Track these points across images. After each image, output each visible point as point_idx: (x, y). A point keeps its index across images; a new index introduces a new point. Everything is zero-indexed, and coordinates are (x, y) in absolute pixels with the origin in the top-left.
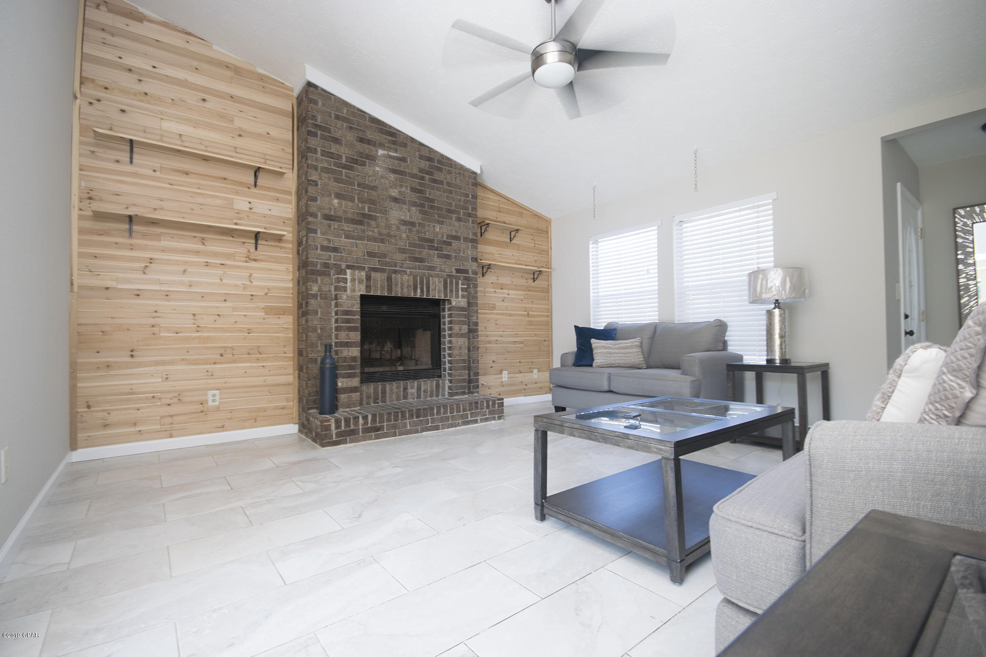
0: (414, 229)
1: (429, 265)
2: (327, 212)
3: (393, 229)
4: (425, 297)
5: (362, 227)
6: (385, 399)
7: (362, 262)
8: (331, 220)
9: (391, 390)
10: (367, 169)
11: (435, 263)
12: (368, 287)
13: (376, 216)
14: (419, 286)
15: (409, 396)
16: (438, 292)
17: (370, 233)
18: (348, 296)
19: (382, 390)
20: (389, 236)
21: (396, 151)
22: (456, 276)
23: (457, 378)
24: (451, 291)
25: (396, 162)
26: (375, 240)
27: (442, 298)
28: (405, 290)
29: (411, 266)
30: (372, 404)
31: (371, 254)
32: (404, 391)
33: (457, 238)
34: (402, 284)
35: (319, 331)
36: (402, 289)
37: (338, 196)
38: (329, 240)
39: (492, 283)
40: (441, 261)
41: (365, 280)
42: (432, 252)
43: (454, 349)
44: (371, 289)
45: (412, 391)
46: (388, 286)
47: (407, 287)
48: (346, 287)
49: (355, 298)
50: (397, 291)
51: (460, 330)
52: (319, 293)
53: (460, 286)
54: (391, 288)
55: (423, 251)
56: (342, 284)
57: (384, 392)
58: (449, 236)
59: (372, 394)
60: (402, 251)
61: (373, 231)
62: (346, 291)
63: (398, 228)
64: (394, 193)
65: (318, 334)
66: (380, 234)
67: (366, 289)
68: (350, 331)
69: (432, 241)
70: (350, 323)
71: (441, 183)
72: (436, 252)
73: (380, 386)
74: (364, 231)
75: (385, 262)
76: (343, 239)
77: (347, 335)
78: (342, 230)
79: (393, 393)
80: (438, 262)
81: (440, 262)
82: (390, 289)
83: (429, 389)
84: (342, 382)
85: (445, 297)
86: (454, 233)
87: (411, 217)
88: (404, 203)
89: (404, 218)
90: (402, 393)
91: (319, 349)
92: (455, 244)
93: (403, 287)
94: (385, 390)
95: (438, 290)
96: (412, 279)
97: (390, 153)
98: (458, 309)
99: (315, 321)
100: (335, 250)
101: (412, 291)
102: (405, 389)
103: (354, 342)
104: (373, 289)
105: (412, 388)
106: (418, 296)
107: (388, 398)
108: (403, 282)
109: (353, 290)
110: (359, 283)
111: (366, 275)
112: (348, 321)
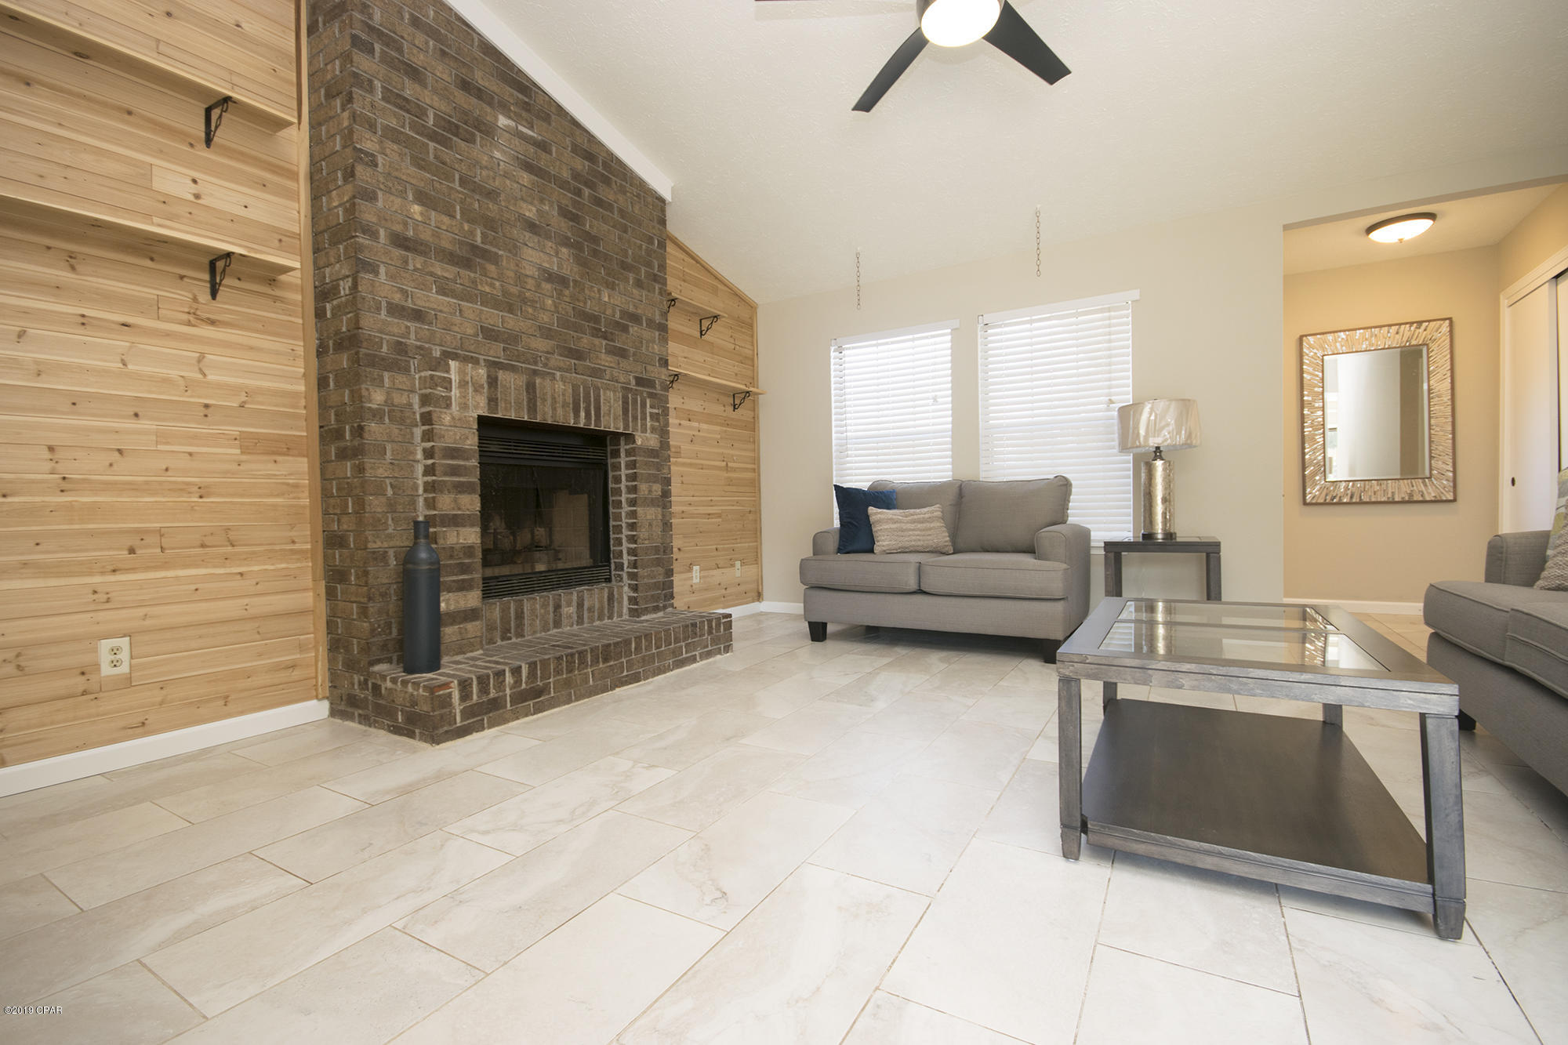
0: (567, 292)
1: (593, 365)
2: (398, 228)
3: (528, 287)
4: (592, 427)
5: (472, 275)
6: (523, 630)
7: (472, 348)
8: (407, 249)
9: (533, 611)
10: (477, 151)
11: (603, 363)
12: (492, 401)
13: (496, 254)
14: (582, 406)
15: (564, 621)
16: (614, 419)
17: (487, 289)
18: (453, 418)
19: (516, 613)
20: (524, 301)
21: (531, 128)
22: (636, 390)
23: (646, 581)
24: (635, 418)
25: (532, 149)
26: (496, 304)
27: (621, 431)
28: (560, 411)
29: (562, 364)
30: (499, 642)
31: (490, 334)
32: (555, 611)
33: (635, 318)
34: (554, 398)
35: (390, 492)
36: (554, 409)
37: (422, 198)
38: (404, 292)
39: (675, 409)
40: (612, 360)
41: (486, 386)
42: (597, 341)
43: (640, 526)
44: (497, 405)
45: (569, 610)
46: (529, 401)
47: (563, 406)
48: (450, 398)
49: (468, 422)
50: (545, 413)
51: (650, 491)
52: (386, 409)
53: (648, 410)
54: (535, 405)
55: (582, 338)
56: (440, 391)
57: (520, 616)
58: (625, 314)
59: (498, 621)
60: (547, 333)
61: (492, 285)
62: (448, 406)
63: (538, 286)
64: (530, 212)
65: (388, 499)
66: (505, 293)
67: (489, 404)
68: (460, 492)
69: (595, 319)
70: (460, 475)
71: (609, 207)
72: (604, 342)
73: (511, 603)
74: (474, 282)
75: (516, 352)
76: (433, 295)
77: (455, 500)
78: (432, 274)
79: (537, 617)
80: (607, 361)
81: (611, 362)
82: (532, 408)
83: (597, 606)
84: (447, 601)
85: (625, 429)
86: (631, 309)
87: (560, 266)
88: (548, 237)
89: (548, 266)
90: (552, 614)
91: (390, 530)
92: (634, 329)
94: (523, 612)
95: (615, 415)
96: (570, 391)
97: (520, 128)
98: (644, 452)
99: (381, 471)
100: (418, 315)
101: (572, 415)
102: (557, 607)
103: (469, 516)
104: (502, 405)
105: (569, 605)
106: (582, 426)
107: (527, 628)
108: (556, 396)
109: (464, 406)
110: (476, 391)
111: (489, 376)
112: (454, 471)
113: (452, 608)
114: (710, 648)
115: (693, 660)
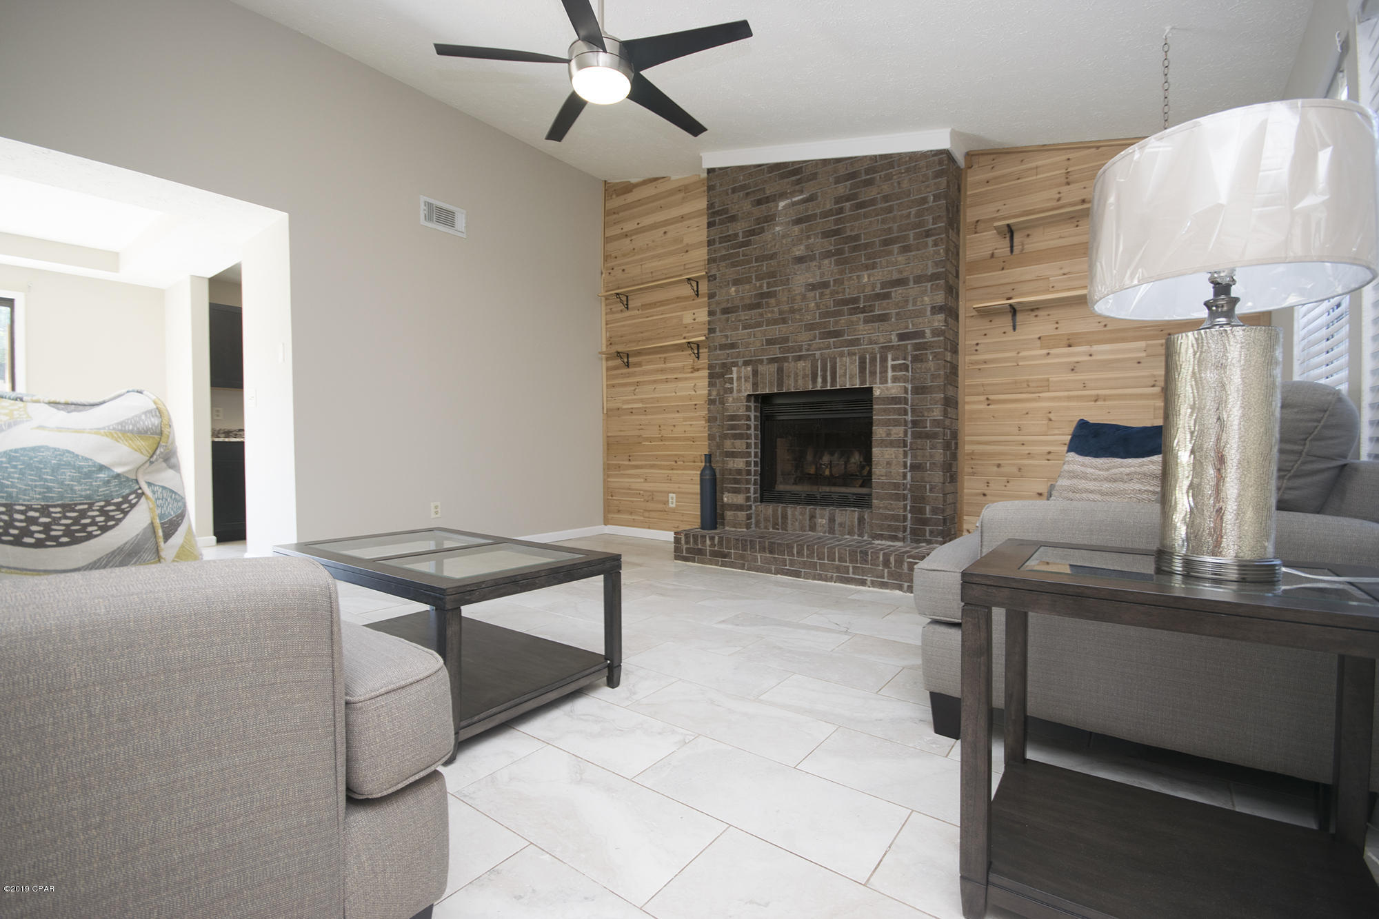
0: (827, 291)
1: (849, 338)
2: (724, 305)
3: (796, 302)
4: (829, 388)
5: (760, 310)
6: (786, 526)
7: (759, 354)
8: (729, 313)
9: (793, 515)
10: (767, 236)
11: (860, 333)
12: (755, 385)
13: (776, 291)
14: (819, 374)
15: (818, 528)
16: (850, 378)
17: (769, 315)
18: (733, 399)
19: (782, 514)
20: (792, 311)
21: (801, 192)
22: (899, 345)
23: (881, 511)
24: (873, 373)
25: (802, 207)
26: (774, 322)
27: (858, 386)
28: (800, 382)
29: (822, 345)
30: (771, 530)
31: (770, 342)
32: (810, 520)
33: (901, 282)
34: (796, 374)
35: (718, 440)
36: (796, 381)
37: (736, 282)
38: (727, 336)
40: (870, 327)
41: (751, 377)
42: (854, 318)
43: (876, 464)
44: (757, 386)
45: (822, 521)
46: (778, 379)
47: (803, 378)
48: (732, 388)
49: (741, 399)
50: (789, 385)
51: (889, 434)
52: (718, 398)
53: (890, 363)
54: (782, 381)
55: (840, 320)
56: (728, 386)
57: (785, 517)
58: (884, 285)
59: (771, 516)
60: (810, 327)
61: (772, 312)
62: (731, 392)
63: (804, 297)
64: (799, 251)
65: (717, 443)
66: (781, 312)
67: (753, 387)
68: (735, 439)
69: (856, 300)
70: (735, 430)
71: (873, 202)
72: (862, 316)
73: (780, 507)
74: (761, 315)
75: (787, 348)
76: (740, 331)
77: (733, 443)
78: (740, 321)
79: (797, 520)
80: (865, 330)
81: (869, 330)
82: (781, 383)
83: (848, 523)
84: (728, 497)
85: (861, 384)
86: (895, 276)
87: (822, 275)
88: (812, 258)
89: (811, 280)
90: (808, 521)
91: (718, 459)
92: (897, 293)
93: (799, 379)
94: (786, 515)
95: (850, 375)
96: (810, 366)
97: (794, 199)
98: (884, 401)
99: (714, 429)
100: (733, 346)
101: (810, 382)
102: (812, 517)
103: (740, 452)
104: (761, 385)
105: (822, 517)
106: (819, 389)
107: (789, 525)
108: (798, 371)
109: (739, 391)
110: (746, 381)
111: (753, 370)
112: (733, 427)
113: (730, 501)
114: (885, 580)
115: (863, 583)
